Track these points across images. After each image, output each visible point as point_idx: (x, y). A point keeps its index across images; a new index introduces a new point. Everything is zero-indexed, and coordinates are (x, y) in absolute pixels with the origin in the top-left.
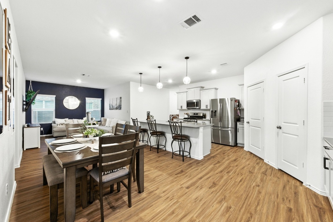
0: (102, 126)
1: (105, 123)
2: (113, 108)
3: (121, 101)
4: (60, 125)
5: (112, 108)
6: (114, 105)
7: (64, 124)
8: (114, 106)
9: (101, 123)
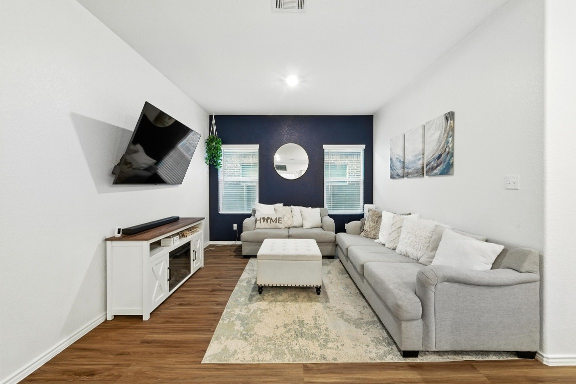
0: (367, 237)
1: (377, 228)
2: (406, 170)
3: (450, 132)
4: (262, 220)
5: (400, 172)
6: (409, 158)
7: (269, 221)
8: (414, 162)
9: (363, 225)
